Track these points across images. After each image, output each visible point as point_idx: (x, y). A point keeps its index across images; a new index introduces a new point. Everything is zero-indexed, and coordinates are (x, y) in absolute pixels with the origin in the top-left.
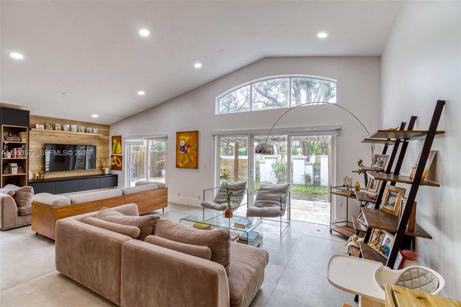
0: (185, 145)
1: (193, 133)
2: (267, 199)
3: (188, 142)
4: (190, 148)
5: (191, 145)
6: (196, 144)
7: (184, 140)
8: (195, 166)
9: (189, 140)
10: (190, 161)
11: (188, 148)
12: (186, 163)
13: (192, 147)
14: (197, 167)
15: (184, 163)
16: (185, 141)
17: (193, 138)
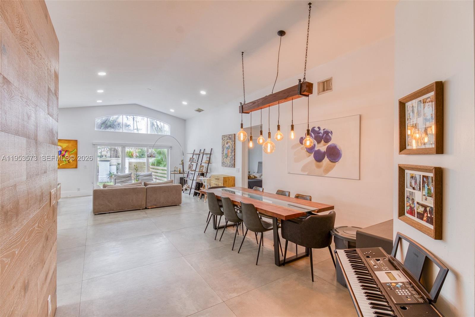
0: (63, 150)
1: (72, 142)
2: (144, 180)
3: (65, 148)
4: (69, 153)
5: (70, 150)
6: (76, 150)
7: (60, 146)
8: (74, 166)
9: (67, 147)
10: (69, 162)
11: (66, 152)
12: (63, 164)
13: (71, 152)
14: (76, 167)
15: (60, 165)
16: (62, 147)
17: (72, 145)
